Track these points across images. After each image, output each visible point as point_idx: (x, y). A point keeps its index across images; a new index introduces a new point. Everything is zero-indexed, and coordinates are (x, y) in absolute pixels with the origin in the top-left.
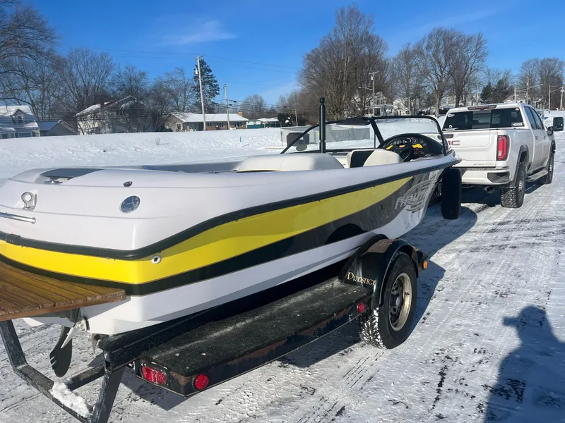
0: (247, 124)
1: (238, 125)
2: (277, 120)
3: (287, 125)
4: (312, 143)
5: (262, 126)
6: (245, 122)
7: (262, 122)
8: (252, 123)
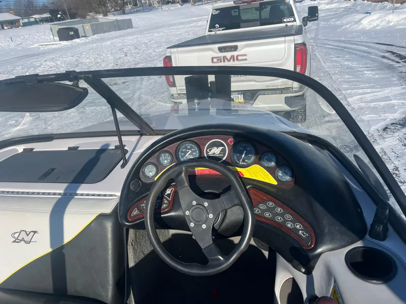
0: (21, 22)
1: (12, 24)
2: (49, 16)
3: (60, 19)
4: (82, 37)
5: (36, 22)
6: (18, 21)
7: (35, 19)
8: (26, 20)
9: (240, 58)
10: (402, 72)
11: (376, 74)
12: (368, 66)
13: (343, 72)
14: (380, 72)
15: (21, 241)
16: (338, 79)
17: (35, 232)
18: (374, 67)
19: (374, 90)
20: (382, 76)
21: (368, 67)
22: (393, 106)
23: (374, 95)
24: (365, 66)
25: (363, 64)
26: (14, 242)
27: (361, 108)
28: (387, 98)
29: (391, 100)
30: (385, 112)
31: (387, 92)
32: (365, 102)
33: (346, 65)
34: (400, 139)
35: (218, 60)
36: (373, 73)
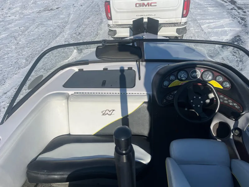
9: (152, 4)
10: (229, 9)
11: (214, 10)
12: (210, 3)
13: (197, 7)
14: (217, 8)
15: (106, 114)
16: (194, 12)
17: (113, 110)
18: (213, 4)
19: (215, 21)
20: (218, 11)
21: (209, 5)
22: (226, 31)
23: (215, 24)
24: (208, 4)
25: (207, 2)
26: (103, 115)
27: (209, 33)
28: (222, 26)
29: (224, 28)
30: (222, 35)
31: (222, 22)
32: (211, 29)
33: (197, 2)
34: (231, 52)
35: (139, 5)
36: (213, 9)
